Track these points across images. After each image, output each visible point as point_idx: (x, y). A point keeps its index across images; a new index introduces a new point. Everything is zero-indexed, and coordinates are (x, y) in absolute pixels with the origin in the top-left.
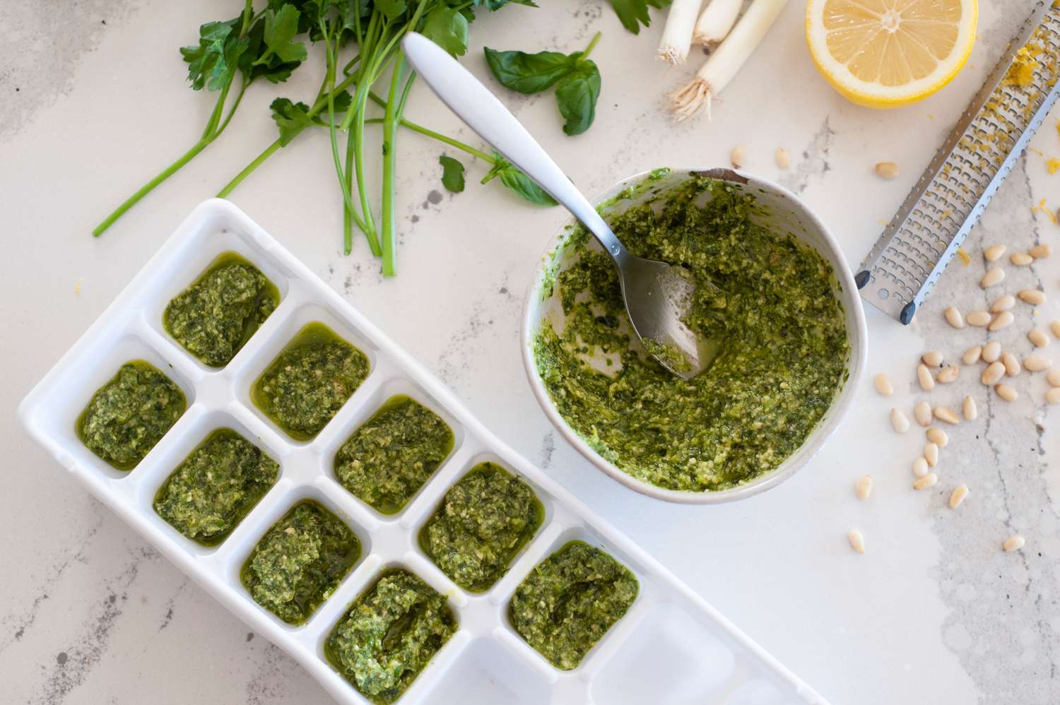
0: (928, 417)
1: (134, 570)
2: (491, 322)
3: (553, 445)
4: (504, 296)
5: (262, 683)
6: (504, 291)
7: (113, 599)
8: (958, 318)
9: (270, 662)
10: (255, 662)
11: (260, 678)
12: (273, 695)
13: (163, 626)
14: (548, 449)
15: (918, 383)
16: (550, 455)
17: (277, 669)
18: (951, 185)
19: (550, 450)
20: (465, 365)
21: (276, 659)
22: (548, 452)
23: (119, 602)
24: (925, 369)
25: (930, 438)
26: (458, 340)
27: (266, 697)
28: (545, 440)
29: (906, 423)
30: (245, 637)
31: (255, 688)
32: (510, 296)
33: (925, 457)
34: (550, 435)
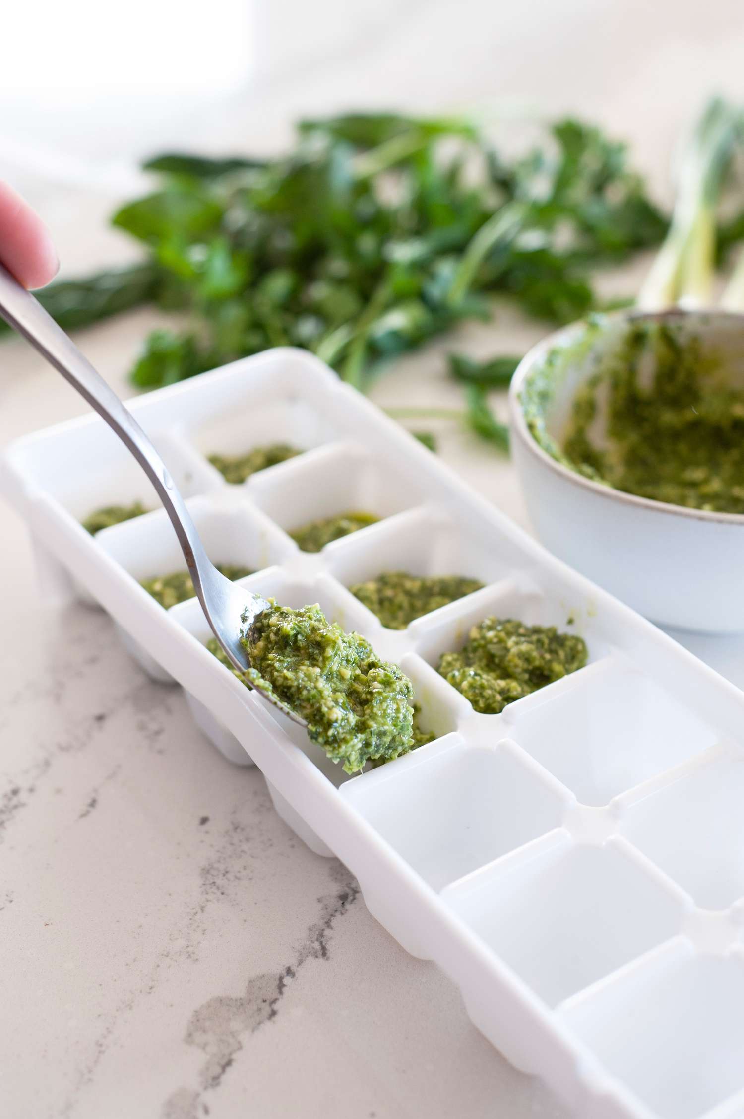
1: (47, 763)
5: (222, 867)
7: (15, 792)
9: (232, 844)
10: (212, 846)
11: (219, 862)
12: (237, 878)
13: (84, 815)
17: (243, 851)
21: (240, 841)
23: (23, 796)
27: (229, 880)
30: (197, 821)
31: (212, 872)
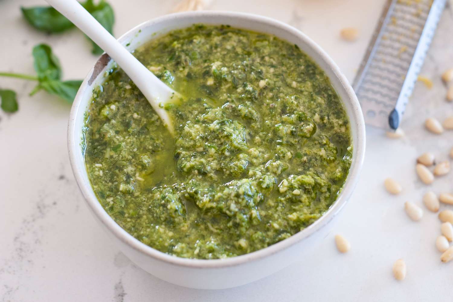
0: (436, 204)
2: (55, 203)
3: (123, 291)
4: (63, 182)
6: (62, 178)
8: (437, 125)
14: (119, 295)
15: (421, 181)
16: (123, 299)
18: (400, 30)
19: (122, 295)
20: (37, 241)
22: (120, 297)
24: (422, 168)
25: (442, 220)
26: (28, 223)
28: (116, 288)
29: (420, 212)
32: (68, 181)
33: (443, 235)
34: (120, 283)
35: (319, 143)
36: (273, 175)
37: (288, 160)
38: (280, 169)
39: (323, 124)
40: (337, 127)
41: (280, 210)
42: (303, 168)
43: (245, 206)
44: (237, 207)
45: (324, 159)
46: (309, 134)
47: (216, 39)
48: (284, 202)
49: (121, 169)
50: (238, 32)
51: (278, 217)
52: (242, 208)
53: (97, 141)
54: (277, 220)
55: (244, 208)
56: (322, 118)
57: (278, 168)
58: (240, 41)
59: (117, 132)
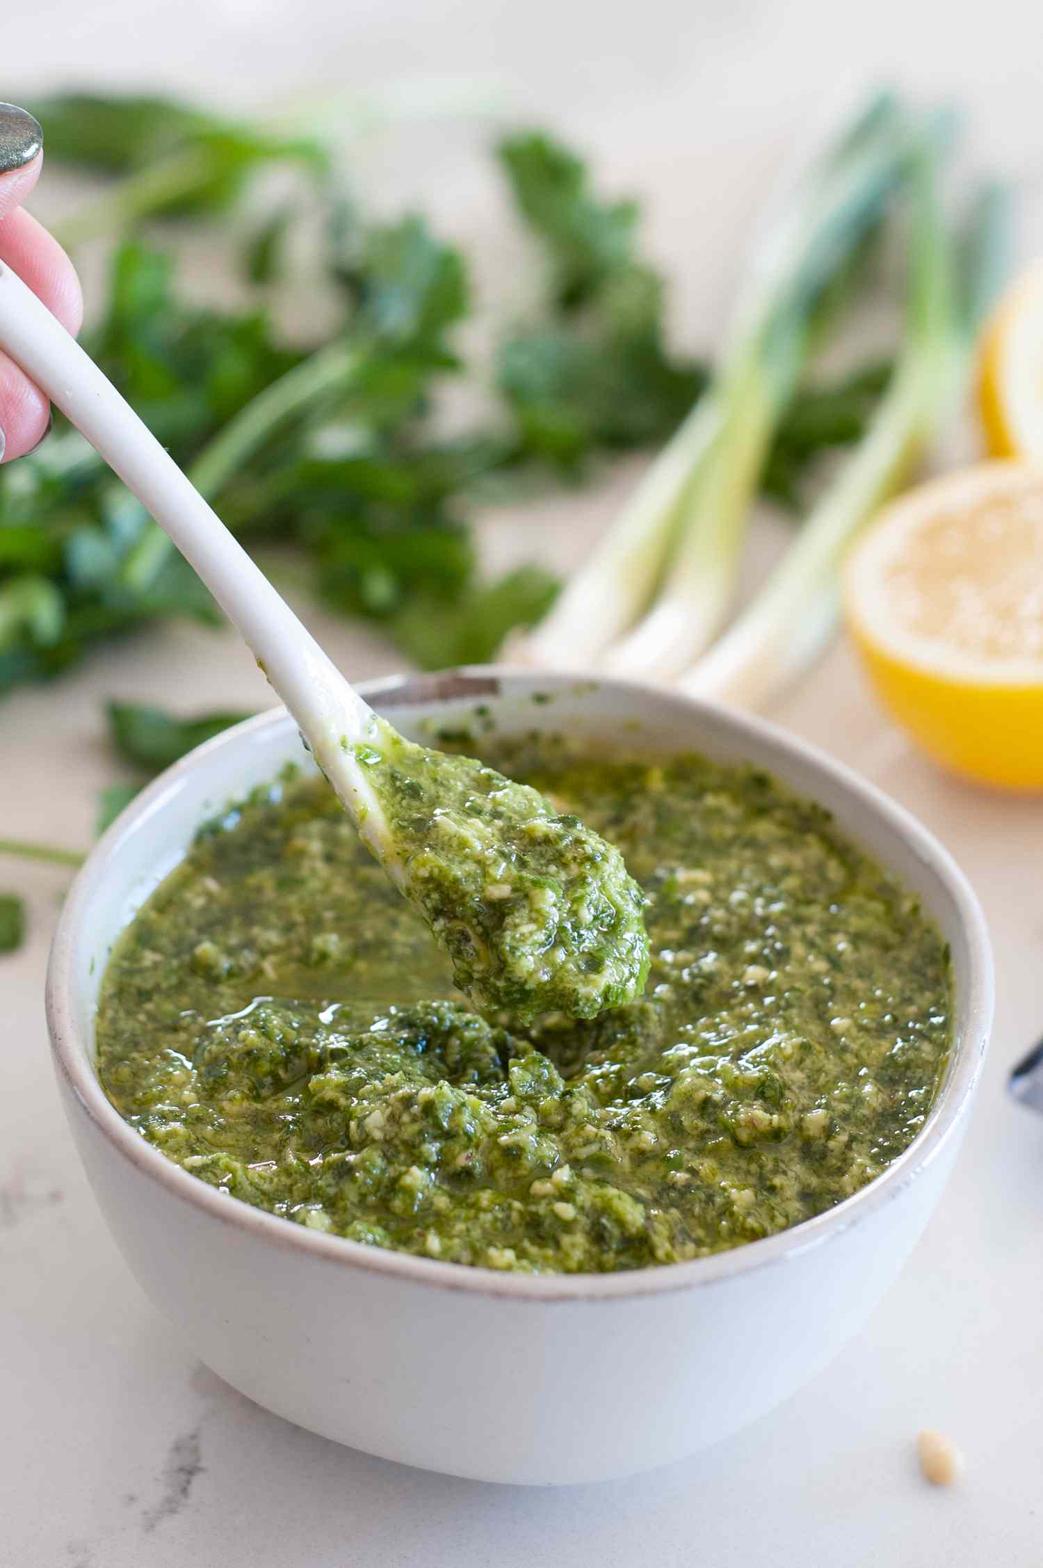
3: (198, 1460)
14: (181, 1470)
19: (190, 1471)
22: (183, 1477)
35: (761, 1178)
36: (561, 1148)
37: (632, 1150)
38: (594, 1148)
39: (822, 1148)
40: (852, 1176)
41: (485, 1223)
42: (656, 1195)
43: (405, 1143)
44: (381, 1129)
45: (732, 1214)
46: (748, 1131)
47: (764, 829)
48: (515, 1216)
49: (249, 921)
50: (838, 848)
51: (461, 1232)
52: (397, 1142)
53: (267, 842)
54: (451, 1237)
55: (401, 1148)
56: (829, 1132)
57: (587, 1142)
58: (820, 868)
59: (329, 858)
